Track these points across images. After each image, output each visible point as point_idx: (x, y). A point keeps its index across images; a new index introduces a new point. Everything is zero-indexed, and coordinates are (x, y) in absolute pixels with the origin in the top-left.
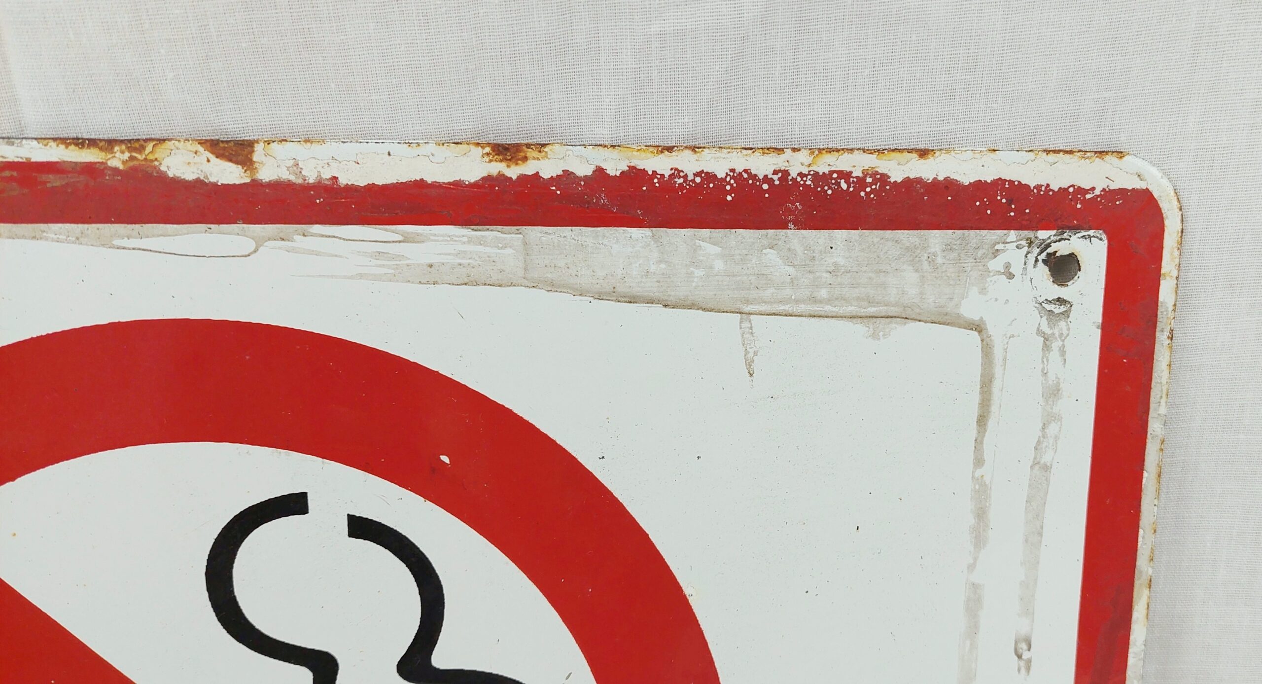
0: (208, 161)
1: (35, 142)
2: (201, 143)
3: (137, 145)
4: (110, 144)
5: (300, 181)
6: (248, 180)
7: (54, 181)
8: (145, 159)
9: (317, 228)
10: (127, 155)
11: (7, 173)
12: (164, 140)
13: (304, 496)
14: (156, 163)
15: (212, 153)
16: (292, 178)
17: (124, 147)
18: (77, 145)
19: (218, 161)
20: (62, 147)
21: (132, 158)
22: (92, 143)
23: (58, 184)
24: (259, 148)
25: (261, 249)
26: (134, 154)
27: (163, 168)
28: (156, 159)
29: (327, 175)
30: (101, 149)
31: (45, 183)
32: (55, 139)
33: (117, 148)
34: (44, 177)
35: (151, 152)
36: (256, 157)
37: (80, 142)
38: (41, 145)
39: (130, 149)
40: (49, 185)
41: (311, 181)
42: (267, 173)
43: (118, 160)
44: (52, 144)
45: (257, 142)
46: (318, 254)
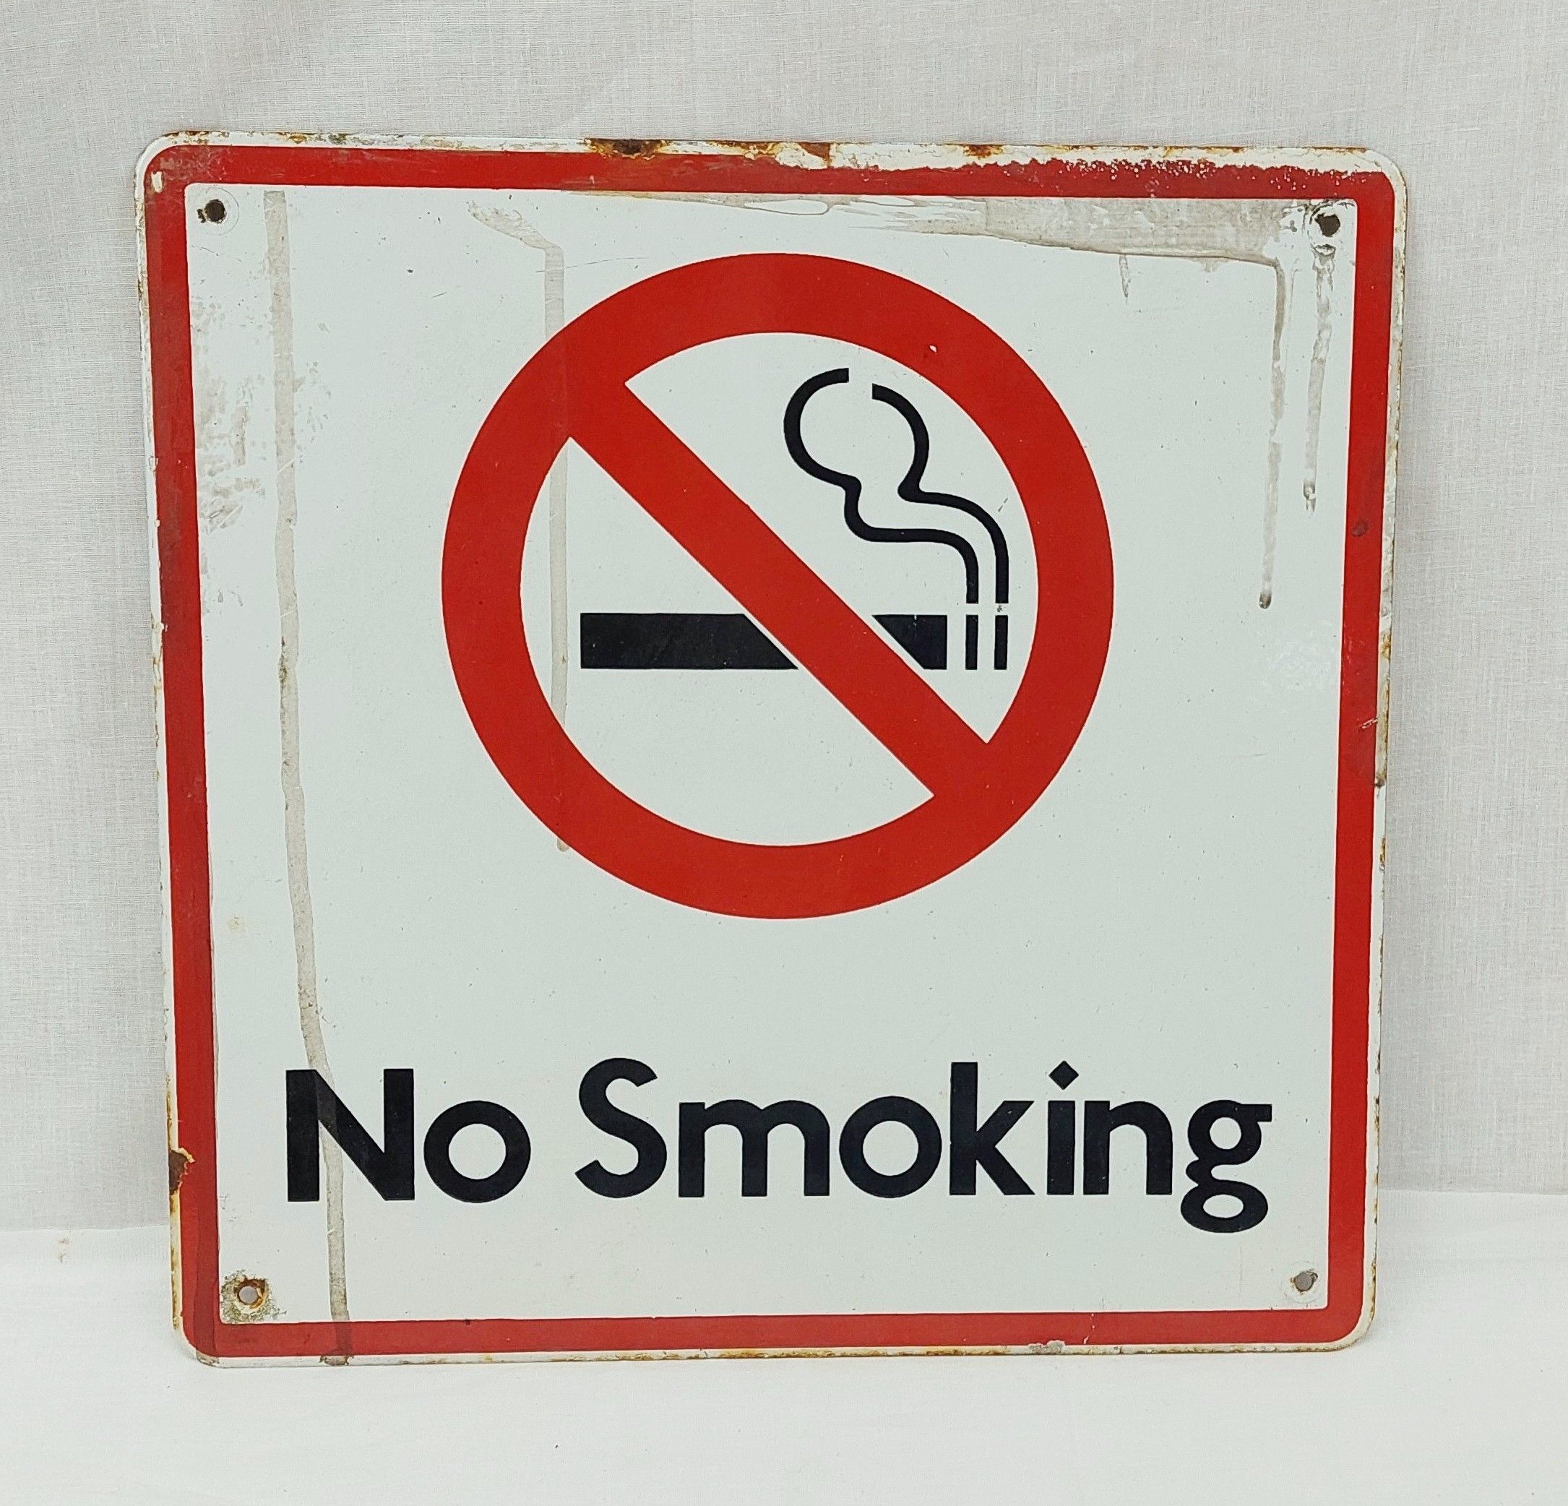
0: (804, 155)
1: (704, 143)
2: (800, 144)
3: (762, 145)
4: (747, 145)
5: (856, 168)
6: (825, 167)
7: (714, 166)
8: (767, 154)
9: (864, 197)
10: (757, 151)
11: (687, 162)
12: (778, 143)
13: (846, 370)
14: (773, 156)
15: (806, 150)
16: (852, 166)
17: (755, 146)
18: (728, 144)
19: (809, 155)
20: (720, 145)
21: (760, 153)
22: (738, 144)
23: (716, 168)
24: (833, 147)
25: (831, 210)
26: (761, 151)
27: (777, 159)
28: (773, 154)
29: (871, 164)
30: (743, 147)
31: (708, 168)
32: (716, 141)
33: (751, 147)
34: (709, 164)
35: (771, 150)
36: (831, 153)
37: (730, 143)
38: (708, 145)
39: (758, 147)
40: (711, 169)
41: (863, 168)
42: (836, 164)
43: (751, 154)
44: (715, 144)
45: (832, 143)
46: (863, 213)
